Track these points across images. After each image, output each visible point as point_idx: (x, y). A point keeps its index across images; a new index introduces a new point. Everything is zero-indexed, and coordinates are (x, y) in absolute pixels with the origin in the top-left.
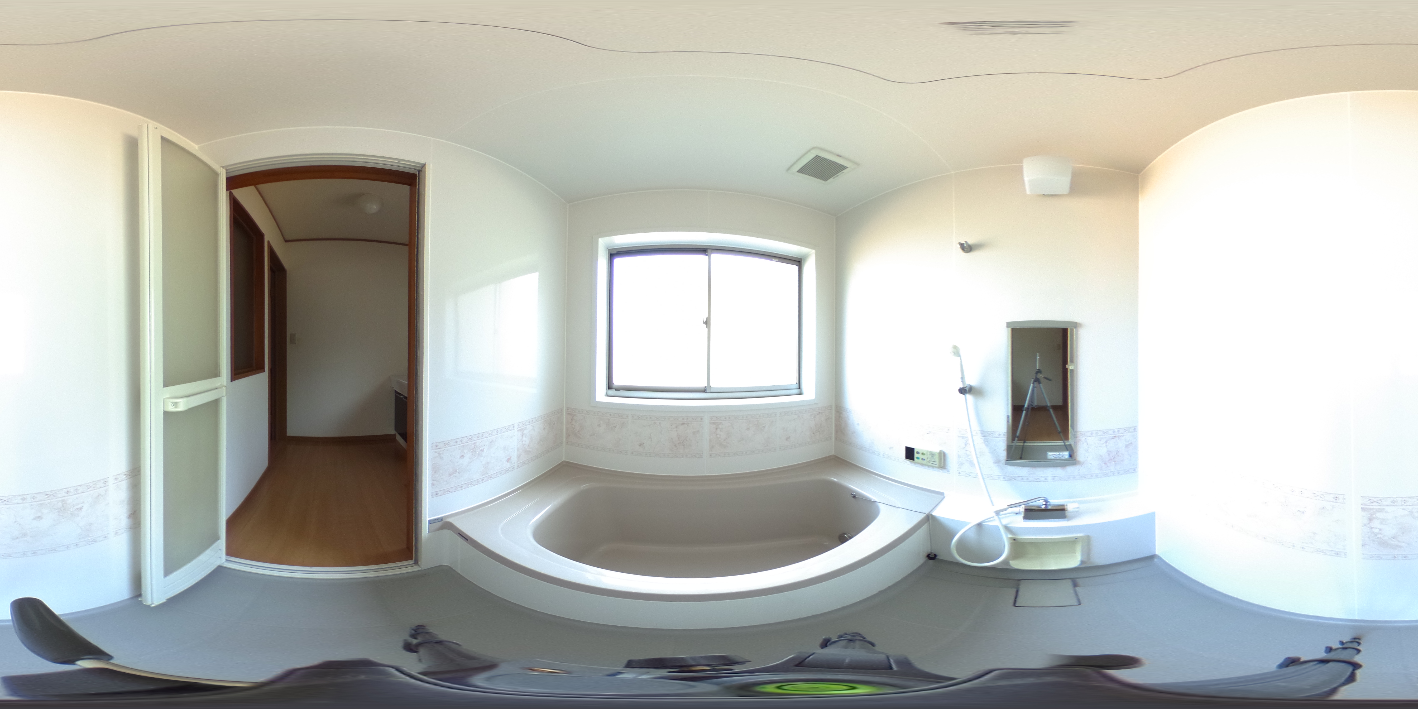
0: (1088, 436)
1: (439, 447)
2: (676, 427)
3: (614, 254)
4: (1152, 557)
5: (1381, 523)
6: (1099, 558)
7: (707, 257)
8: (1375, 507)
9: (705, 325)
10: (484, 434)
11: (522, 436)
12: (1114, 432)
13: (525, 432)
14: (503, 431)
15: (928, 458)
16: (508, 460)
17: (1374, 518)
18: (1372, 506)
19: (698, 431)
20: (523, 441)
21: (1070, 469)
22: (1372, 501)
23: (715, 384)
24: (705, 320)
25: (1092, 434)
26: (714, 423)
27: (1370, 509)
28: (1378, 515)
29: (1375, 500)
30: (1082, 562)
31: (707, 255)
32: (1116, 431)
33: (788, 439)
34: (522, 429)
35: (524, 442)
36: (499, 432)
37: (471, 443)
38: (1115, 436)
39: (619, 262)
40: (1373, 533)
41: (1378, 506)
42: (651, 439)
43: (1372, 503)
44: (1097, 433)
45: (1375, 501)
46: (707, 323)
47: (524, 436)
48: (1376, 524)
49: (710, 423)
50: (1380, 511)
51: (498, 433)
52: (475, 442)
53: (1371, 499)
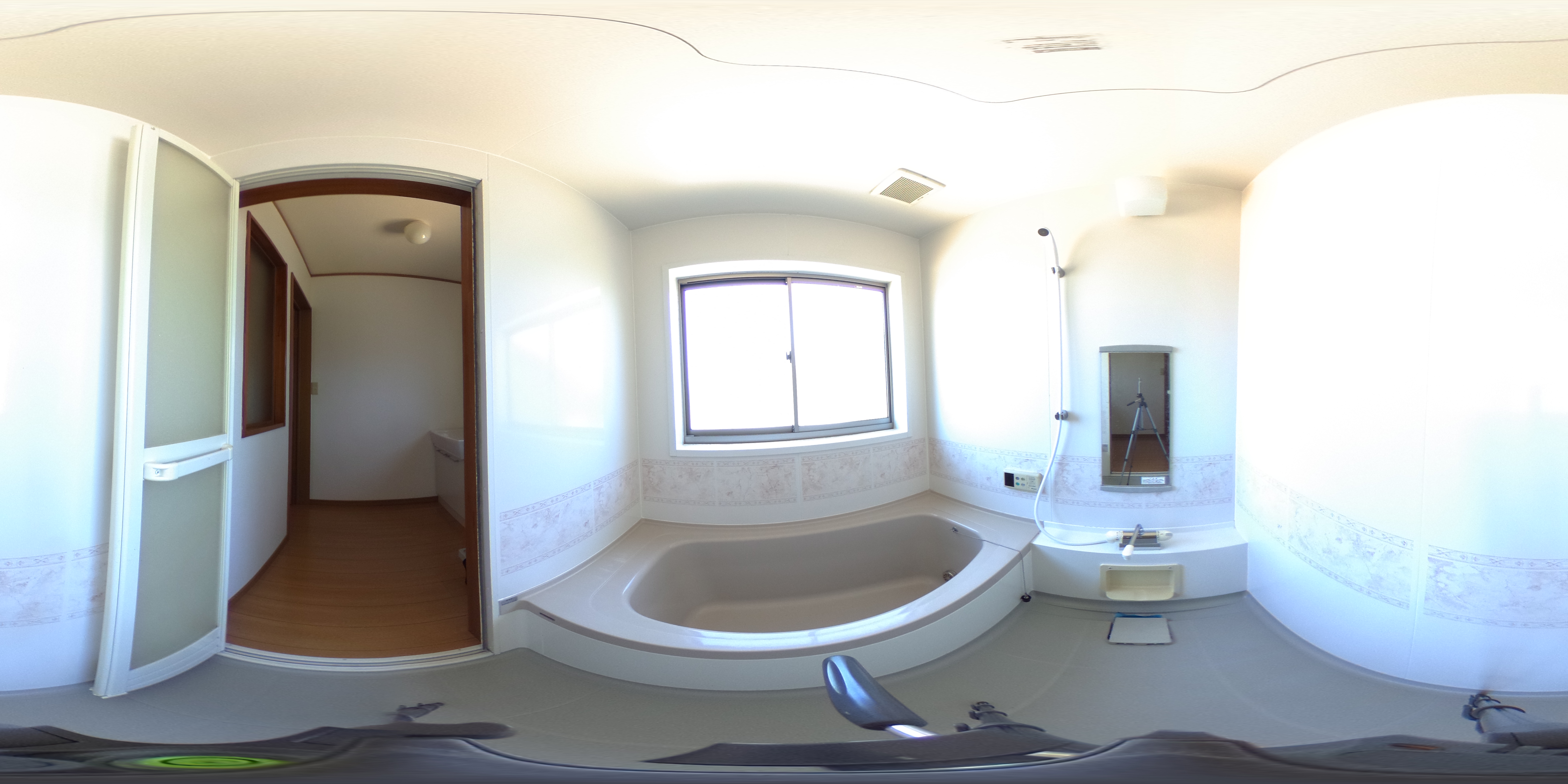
0: (1184, 463)
1: (508, 517)
2: (767, 471)
3: (684, 285)
4: (1242, 594)
5: (1448, 578)
6: (1191, 592)
7: (787, 287)
8: (1443, 559)
9: (789, 360)
10: (558, 497)
11: (599, 495)
12: (1210, 459)
13: (602, 490)
14: (578, 492)
15: (1027, 483)
16: (586, 524)
17: (1441, 571)
18: (1440, 557)
19: (790, 474)
20: (600, 501)
21: (1166, 496)
22: (1440, 552)
23: (804, 422)
24: (788, 354)
25: (1188, 460)
26: (806, 464)
27: (1439, 561)
28: (1446, 569)
29: (1443, 551)
30: (1175, 595)
31: (786, 284)
32: (1212, 458)
33: (882, 475)
34: (599, 487)
35: (601, 503)
36: (575, 493)
37: (543, 509)
38: (1210, 464)
39: (690, 294)
40: (1438, 587)
41: (1445, 558)
42: (741, 486)
43: (1440, 554)
44: (1193, 460)
45: (1443, 553)
46: (790, 357)
47: (601, 495)
48: (1442, 577)
49: (802, 464)
50: (1448, 564)
51: (574, 495)
52: (548, 507)
53: (1440, 549)
